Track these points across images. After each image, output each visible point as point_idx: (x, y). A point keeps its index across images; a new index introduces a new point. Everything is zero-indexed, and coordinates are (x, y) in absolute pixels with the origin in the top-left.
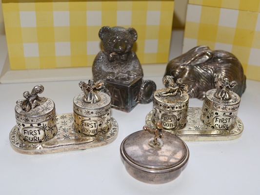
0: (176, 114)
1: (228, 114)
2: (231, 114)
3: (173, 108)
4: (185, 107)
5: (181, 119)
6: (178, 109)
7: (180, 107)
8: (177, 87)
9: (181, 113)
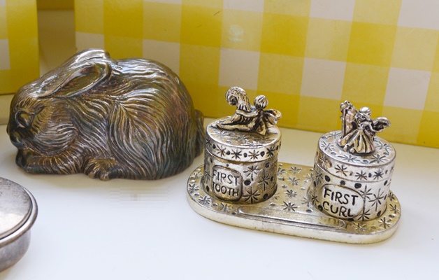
0: (239, 168)
1: (352, 185)
2: (358, 186)
3: (237, 155)
4: (265, 158)
5: (252, 182)
6: (248, 159)
7: (254, 156)
8: (255, 113)
9: (252, 169)
